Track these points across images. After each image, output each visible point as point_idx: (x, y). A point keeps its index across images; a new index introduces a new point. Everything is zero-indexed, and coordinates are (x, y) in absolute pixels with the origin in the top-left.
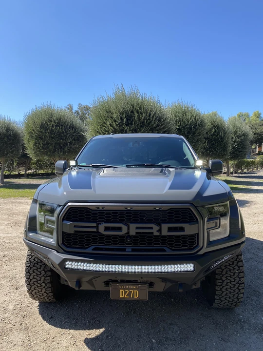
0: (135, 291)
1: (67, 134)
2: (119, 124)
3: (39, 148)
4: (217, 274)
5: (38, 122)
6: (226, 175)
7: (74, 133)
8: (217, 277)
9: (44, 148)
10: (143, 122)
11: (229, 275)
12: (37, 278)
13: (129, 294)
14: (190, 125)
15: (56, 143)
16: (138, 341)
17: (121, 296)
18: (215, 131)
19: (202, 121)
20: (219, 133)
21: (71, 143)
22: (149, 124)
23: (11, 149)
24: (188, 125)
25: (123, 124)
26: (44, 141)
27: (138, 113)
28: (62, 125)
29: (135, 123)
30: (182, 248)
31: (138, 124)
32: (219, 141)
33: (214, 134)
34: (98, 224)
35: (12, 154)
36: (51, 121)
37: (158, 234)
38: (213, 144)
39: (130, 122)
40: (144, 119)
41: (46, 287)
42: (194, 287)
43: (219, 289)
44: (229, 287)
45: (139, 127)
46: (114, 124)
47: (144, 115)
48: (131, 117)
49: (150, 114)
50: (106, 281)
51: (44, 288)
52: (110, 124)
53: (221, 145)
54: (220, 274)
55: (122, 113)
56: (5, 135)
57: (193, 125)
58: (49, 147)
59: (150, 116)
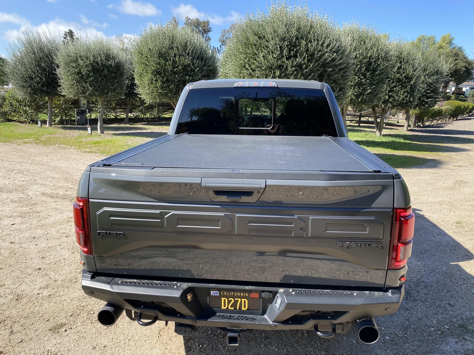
1: (196, 68)
2: (277, 57)
3: (156, 87)
5: (155, 49)
7: (204, 66)
9: (163, 87)
10: (312, 55)
14: (370, 57)
19: (387, 53)
22: (321, 57)
23: (113, 86)
24: (366, 58)
25: (283, 57)
26: (163, 78)
27: (305, 39)
28: (187, 55)
29: (300, 56)
31: (305, 58)
32: (405, 82)
35: (114, 92)
36: (173, 48)
39: (292, 54)
40: (314, 50)
45: (306, 61)
47: (314, 44)
48: (295, 45)
49: (323, 42)
52: (264, 57)
53: (406, 87)
55: (282, 40)
56: (104, 66)
57: (373, 59)
58: (169, 86)
59: (322, 45)
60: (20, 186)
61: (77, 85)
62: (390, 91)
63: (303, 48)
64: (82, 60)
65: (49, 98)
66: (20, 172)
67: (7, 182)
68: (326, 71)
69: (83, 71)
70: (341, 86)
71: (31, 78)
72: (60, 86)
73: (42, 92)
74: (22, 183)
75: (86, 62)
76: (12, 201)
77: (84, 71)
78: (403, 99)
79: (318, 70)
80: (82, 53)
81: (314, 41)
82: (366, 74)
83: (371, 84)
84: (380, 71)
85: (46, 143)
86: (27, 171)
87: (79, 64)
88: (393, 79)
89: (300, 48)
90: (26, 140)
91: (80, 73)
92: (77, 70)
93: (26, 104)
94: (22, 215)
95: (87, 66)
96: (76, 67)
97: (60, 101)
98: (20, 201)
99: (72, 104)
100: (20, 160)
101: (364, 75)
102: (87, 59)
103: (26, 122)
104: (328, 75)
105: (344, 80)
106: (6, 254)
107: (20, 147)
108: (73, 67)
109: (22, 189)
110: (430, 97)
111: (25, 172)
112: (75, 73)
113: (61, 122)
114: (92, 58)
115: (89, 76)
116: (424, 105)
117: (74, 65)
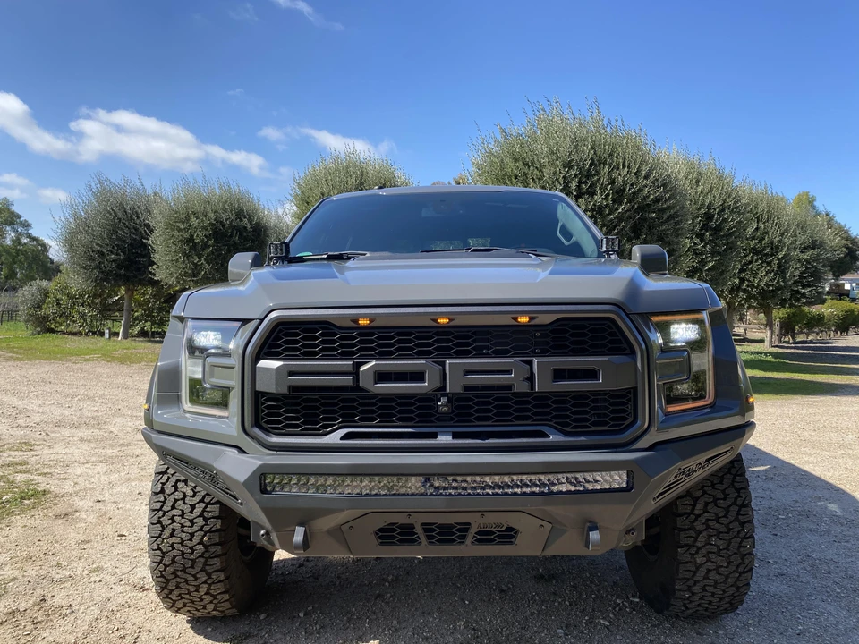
10: (621, 191)
14: (710, 204)
24: (702, 206)
31: (607, 195)
32: (767, 255)
45: (610, 201)
53: (769, 264)
56: (233, 227)
57: (715, 209)
59: (637, 174)
60: (93, 418)
61: (184, 262)
62: (741, 271)
63: (604, 179)
64: (197, 218)
65: (127, 291)
66: (89, 398)
67: (66, 413)
68: (646, 220)
69: (197, 236)
70: (671, 247)
71: (101, 254)
72: (154, 263)
73: (118, 276)
74: (95, 414)
75: (202, 221)
76: (82, 440)
77: (199, 236)
78: (767, 285)
79: (631, 217)
80: (197, 208)
81: (624, 167)
82: (703, 235)
83: (713, 254)
84: (729, 230)
85: (123, 360)
86: (101, 397)
87: (190, 226)
88: (745, 250)
89: (599, 179)
90: (87, 357)
91: (191, 239)
92: (186, 236)
93: (84, 302)
94: (107, 461)
95: (205, 228)
96: (186, 230)
97: (144, 294)
98: (97, 439)
99: (165, 302)
100: (82, 382)
101: (701, 237)
102: (206, 216)
103: (80, 334)
104: (649, 227)
105: (677, 236)
106: (92, 518)
107: (78, 365)
108: (180, 230)
109: (98, 423)
110: (809, 286)
111: (97, 399)
112: (181, 241)
113: (144, 334)
114: (212, 215)
115: (206, 245)
116: (798, 300)
117: (182, 227)
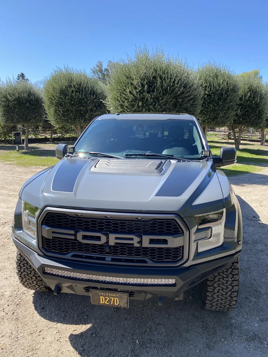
0: (115, 299)
1: (88, 100)
2: (139, 92)
3: (59, 115)
4: (209, 281)
5: (57, 87)
6: (260, 143)
7: (95, 99)
8: (208, 283)
9: (65, 115)
10: (166, 90)
11: (222, 283)
12: (27, 271)
13: (110, 301)
14: (222, 89)
15: (76, 110)
16: (121, 341)
17: (101, 302)
18: (250, 96)
19: (235, 86)
20: (254, 98)
21: (91, 110)
22: (173, 91)
23: (34, 115)
24: (218, 90)
25: (144, 91)
26: (64, 108)
27: (161, 78)
28: (82, 91)
29: (157, 91)
30: (165, 260)
31: (160, 92)
32: (254, 108)
33: (249, 100)
34: (76, 232)
35: (35, 119)
36: (71, 87)
37: (138, 245)
38: (247, 111)
39: (151, 90)
40: (168, 86)
41: (37, 280)
42: (177, 299)
43: (210, 295)
44: (221, 294)
45: (161, 95)
46: (134, 91)
47: (168, 81)
48: (153, 83)
49: (175, 80)
50: (86, 287)
51: (35, 280)
52: (130, 92)
53: (255, 112)
54: (212, 281)
55: (143, 79)
56: (27, 100)
57: (224, 91)
58: (69, 114)
59: (174, 82)
63: (159, 85)
64: (10, 96)
68: (178, 102)
69: (11, 104)
75: (13, 97)
79: (172, 101)
81: (168, 79)
82: (218, 102)
84: (229, 100)
87: (8, 99)
89: (156, 85)
92: (6, 104)
95: (14, 101)
96: (6, 101)
99: (11, 128)
101: (218, 104)
102: (14, 95)
104: (180, 105)
112: (5, 106)
114: (17, 94)
